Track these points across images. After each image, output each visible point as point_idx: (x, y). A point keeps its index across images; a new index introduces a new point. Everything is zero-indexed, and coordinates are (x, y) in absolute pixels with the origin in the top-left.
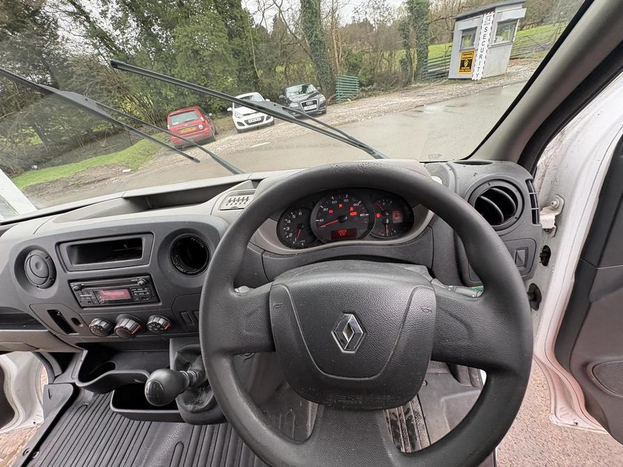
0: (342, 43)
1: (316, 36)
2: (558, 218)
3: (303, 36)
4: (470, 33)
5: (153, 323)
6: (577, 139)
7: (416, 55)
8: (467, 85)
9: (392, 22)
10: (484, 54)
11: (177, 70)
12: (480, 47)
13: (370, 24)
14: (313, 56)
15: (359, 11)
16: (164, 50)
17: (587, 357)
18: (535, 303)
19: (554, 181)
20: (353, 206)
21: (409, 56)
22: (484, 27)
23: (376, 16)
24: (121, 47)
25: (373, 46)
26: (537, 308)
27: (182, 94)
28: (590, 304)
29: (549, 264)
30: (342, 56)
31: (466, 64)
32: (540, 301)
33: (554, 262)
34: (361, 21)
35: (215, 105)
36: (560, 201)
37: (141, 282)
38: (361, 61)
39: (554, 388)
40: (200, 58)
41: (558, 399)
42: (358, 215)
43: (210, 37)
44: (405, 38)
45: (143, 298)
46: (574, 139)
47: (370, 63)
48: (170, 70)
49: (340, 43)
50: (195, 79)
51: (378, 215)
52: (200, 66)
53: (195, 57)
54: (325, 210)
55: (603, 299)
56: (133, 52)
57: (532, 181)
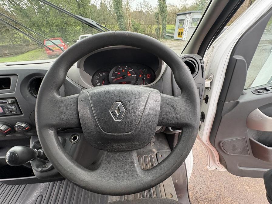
0: (131, 18)
1: (120, 13)
2: (211, 83)
3: (114, 12)
4: (182, 21)
5: (18, 126)
6: (218, 50)
7: (162, 28)
8: (181, 42)
9: (152, 13)
10: (187, 30)
11: (50, 19)
12: (186, 27)
13: (143, 12)
14: (118, 21)
15: (139, 6)
16: (43, 8)
17: (220, 140)
18: (203, 119)
19: (210, 68)
20: (129, 71)
21: (159, 27)
22: (187, 20)
23: (146, 9)
24: (17, 2)
25: (144, 22)
26: (203, 121)
27: (53, 31)
28: (222, 117)
29: (208, 102)
30: (131, 24)
31: (180, 34)
32: (205, 118)
33: (210, 101)
34: (140, 10)
35: (70, 39)
36: (212, 76)
37: (10, 102)
38: (139, 27)
39: (209, 155)
40: (63, 15)
41: (210, 159)
42: (131, 75)
43: (68, 5)
44: (157, 20)
45: (11, 112)
46: (217, 50)
47: (143, 28)
48: (46, 18)
49: (130, 18)
50: (60, 24)
51: (140, 76)
52: (63, 19)
53: (60, 14)
54: (116, 72)
55: (226, 115)
56: (25, 6)
57: (202, 60)
